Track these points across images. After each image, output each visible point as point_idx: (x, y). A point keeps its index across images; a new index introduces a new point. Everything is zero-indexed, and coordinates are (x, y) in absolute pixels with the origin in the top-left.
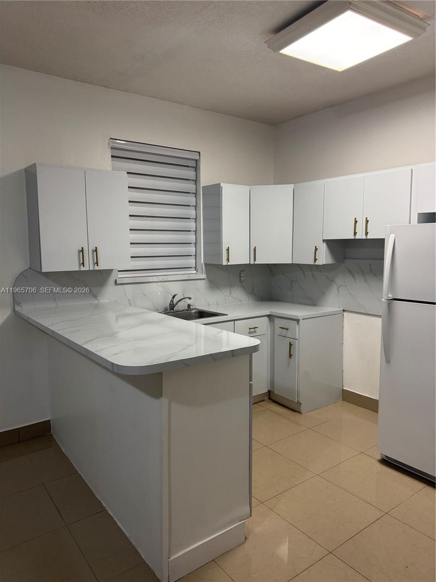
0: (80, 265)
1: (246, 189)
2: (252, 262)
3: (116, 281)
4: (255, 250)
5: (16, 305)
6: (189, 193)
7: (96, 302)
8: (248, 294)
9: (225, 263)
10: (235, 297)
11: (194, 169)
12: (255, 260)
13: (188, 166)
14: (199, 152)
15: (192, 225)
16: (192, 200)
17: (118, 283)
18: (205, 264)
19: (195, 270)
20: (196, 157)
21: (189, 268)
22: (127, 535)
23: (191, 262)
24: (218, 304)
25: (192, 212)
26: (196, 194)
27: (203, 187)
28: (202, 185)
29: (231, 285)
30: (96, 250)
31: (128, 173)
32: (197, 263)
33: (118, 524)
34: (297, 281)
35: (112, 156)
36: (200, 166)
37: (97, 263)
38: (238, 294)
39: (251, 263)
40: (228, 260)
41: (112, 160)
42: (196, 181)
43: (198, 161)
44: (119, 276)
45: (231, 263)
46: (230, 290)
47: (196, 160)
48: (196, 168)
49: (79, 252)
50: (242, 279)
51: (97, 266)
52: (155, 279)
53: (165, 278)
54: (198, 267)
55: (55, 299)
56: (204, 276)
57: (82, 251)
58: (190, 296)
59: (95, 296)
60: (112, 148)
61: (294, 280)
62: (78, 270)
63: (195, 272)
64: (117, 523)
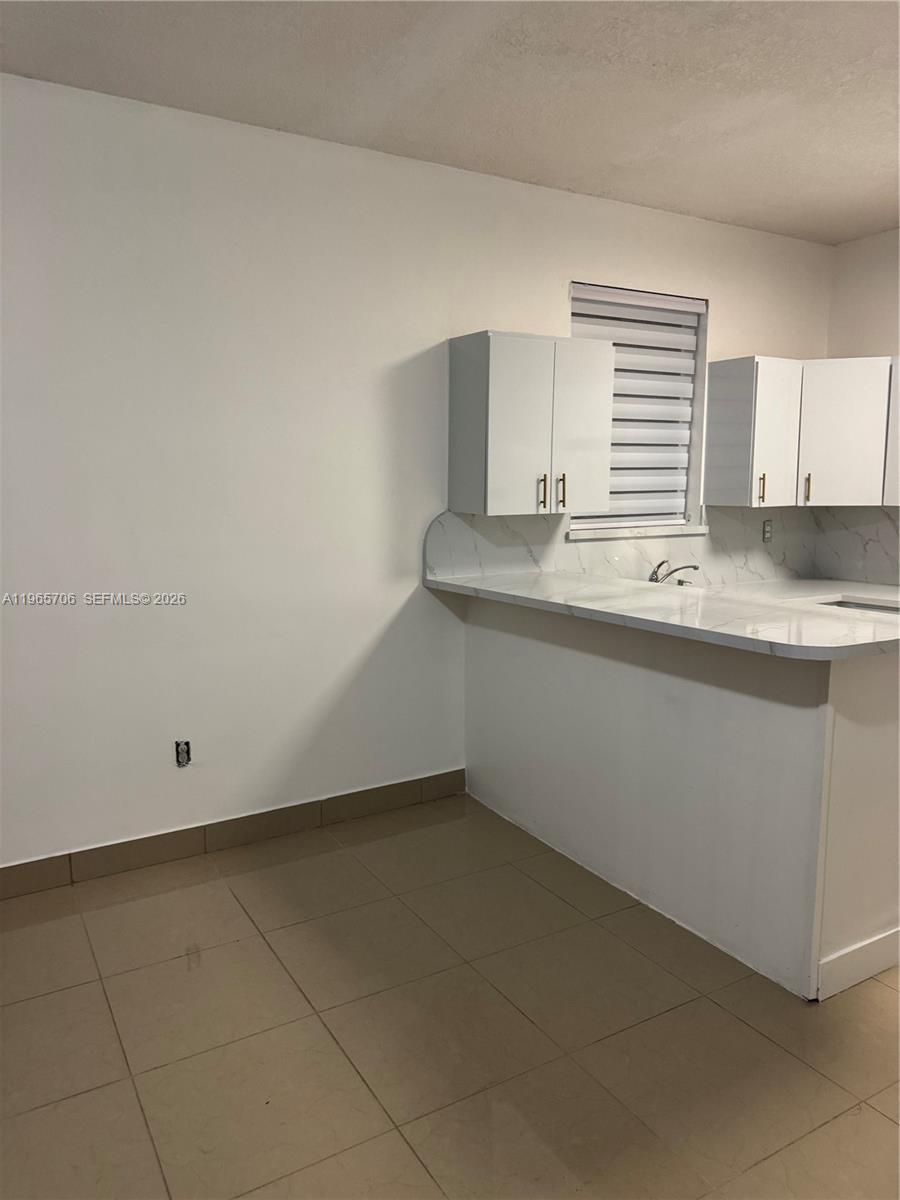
0: (538, 505)
1: (796, 365)
2: (801, 504)
3: (567, 536)
4: (808, 480)
5: (428, 572)
6: (679, 374)
7: (537, 570)
8: (775, 564)
9: (755, 504)
10: (753, 570)
11: (693, 331)
12: (807, 498)
13: (680, 326)
14: (707, 301)
15: (684, 434)
16: (685, 387)
17: (571, 538)
18: (706, 507)
19: (684, 518)
20: (701, 309)
21: (672, 514)
22: (705, 938)
23: (678, 502)
24: (724, 583)
25: (684, 411)
26: (693, 377)
27: (710, 364)
28: (708, 361)
29: (746, 548)
30: (563, 480)
31: (614, 344)
32: (688, 506)
33: (677, 922)
34: (879, 541)
35: (573, 314)
36: (706, 325)
37: (563, 501)
38: (758, 564)
39: (799, 505)
40: (762, 498)
41: (573, 321)
42: (696, 353)
43: (701, 318)
44: (573, 527)
45: (767, 504)
46: (746, 556)
47: (699, 315)
48: (698, 328)
49: (539, 482)
50: (768, 535)
51: (564, 506)
52: (626, 533)
53: (642, 532)
54: (689, 512)
55: (480, 564)
56: (704, 529)
57: (544, 480)
58: (697, 564)
59: (536, 561)
60: (574, 299)
61: (870, 540)
62: (535, 513)
63: (683, 522)
64: (674, 922)
